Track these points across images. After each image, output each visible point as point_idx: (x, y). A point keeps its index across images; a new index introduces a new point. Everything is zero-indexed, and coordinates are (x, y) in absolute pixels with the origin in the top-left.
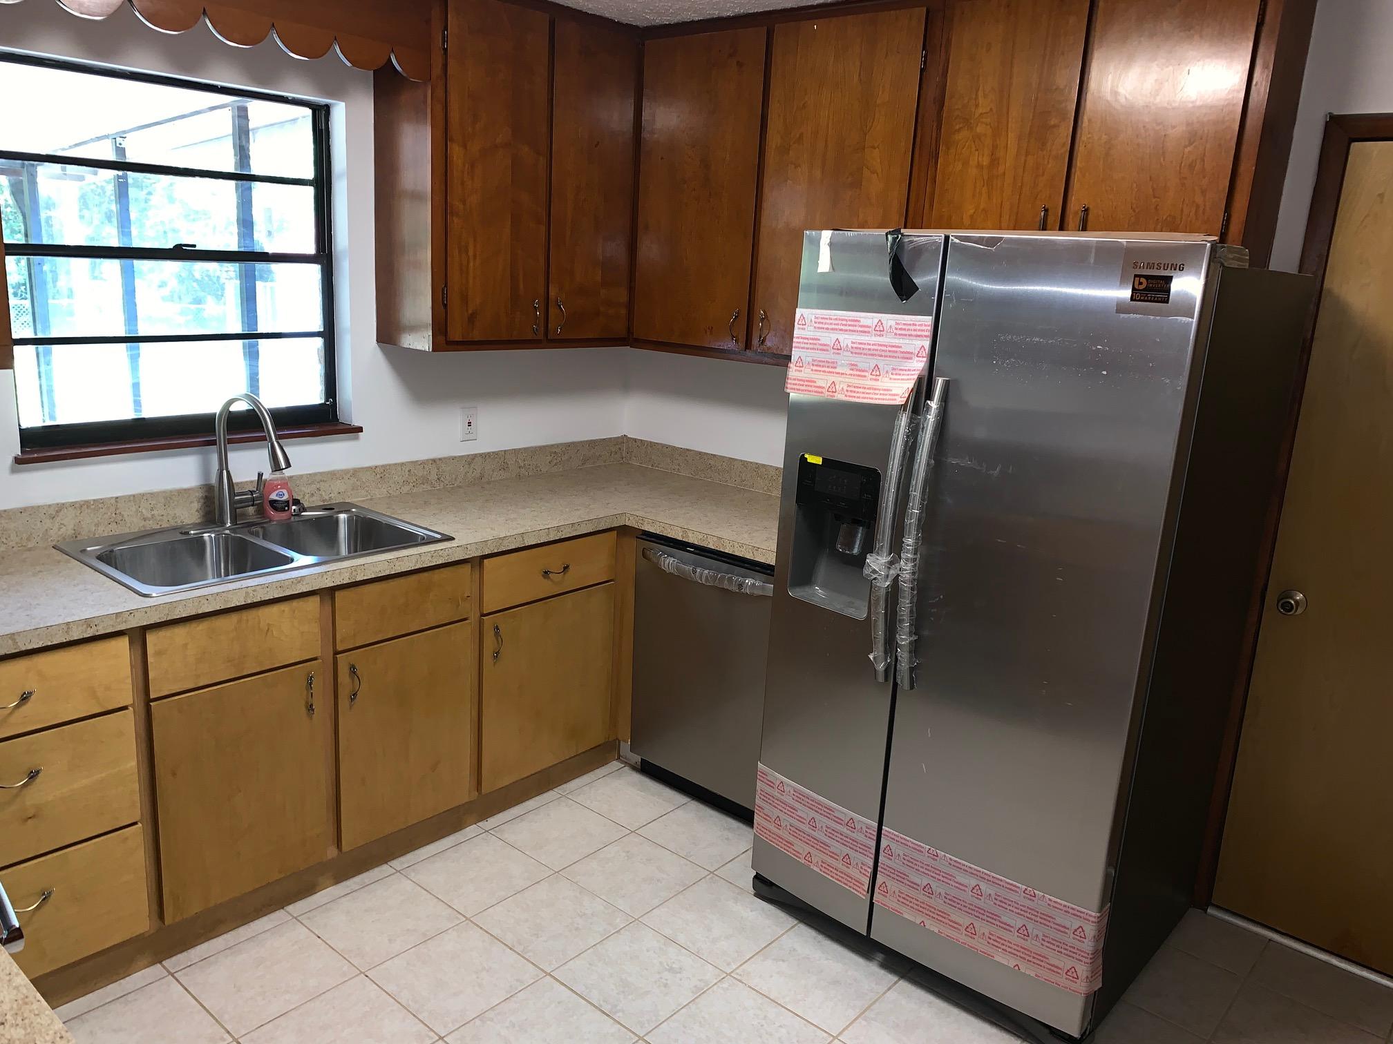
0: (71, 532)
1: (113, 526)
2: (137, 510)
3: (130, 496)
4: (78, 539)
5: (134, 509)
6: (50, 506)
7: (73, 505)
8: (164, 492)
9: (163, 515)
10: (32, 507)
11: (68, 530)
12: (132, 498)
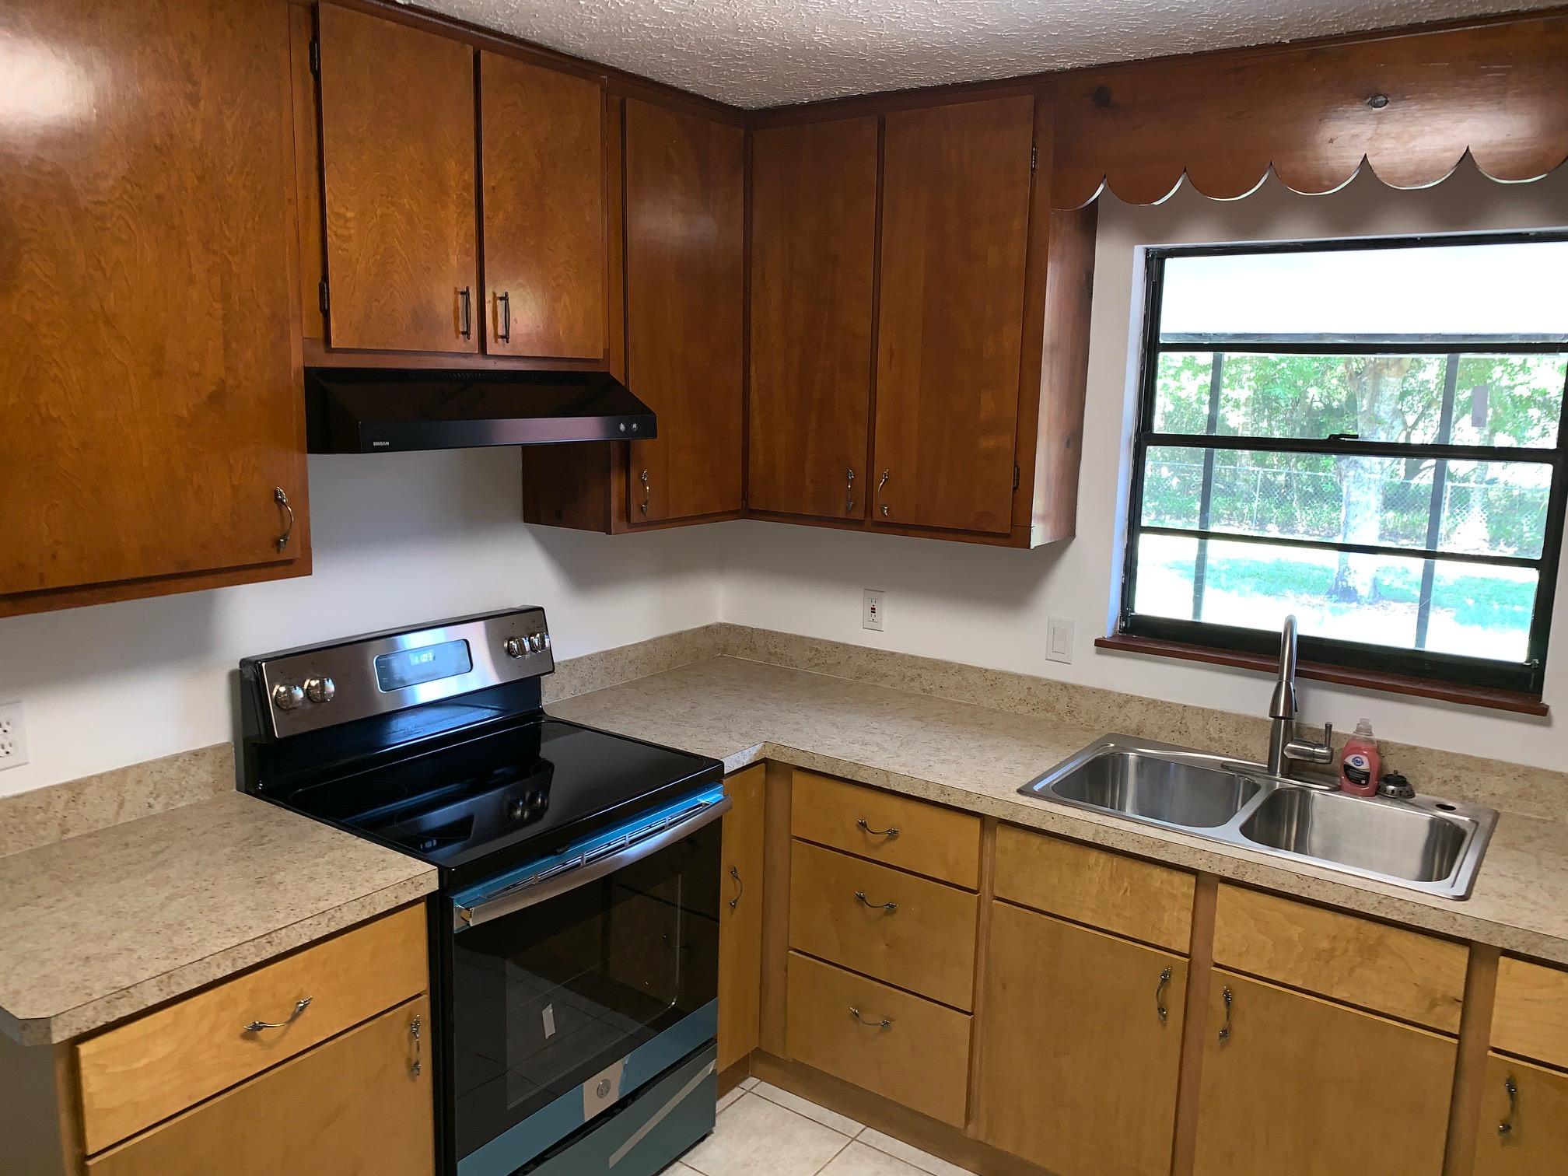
0: (1134, 726)
1: (1176, 735)
2: (1204, 727)
3: (1199, 709)
4: (1140, 736)
5: (1201, 724)
6: (1120, 694)
7: (1141, 700)
8: (1238, 716)
9: (1231, 741)
10: (1104, 691)
11: (1132, 724)
12: (1200, 712)
